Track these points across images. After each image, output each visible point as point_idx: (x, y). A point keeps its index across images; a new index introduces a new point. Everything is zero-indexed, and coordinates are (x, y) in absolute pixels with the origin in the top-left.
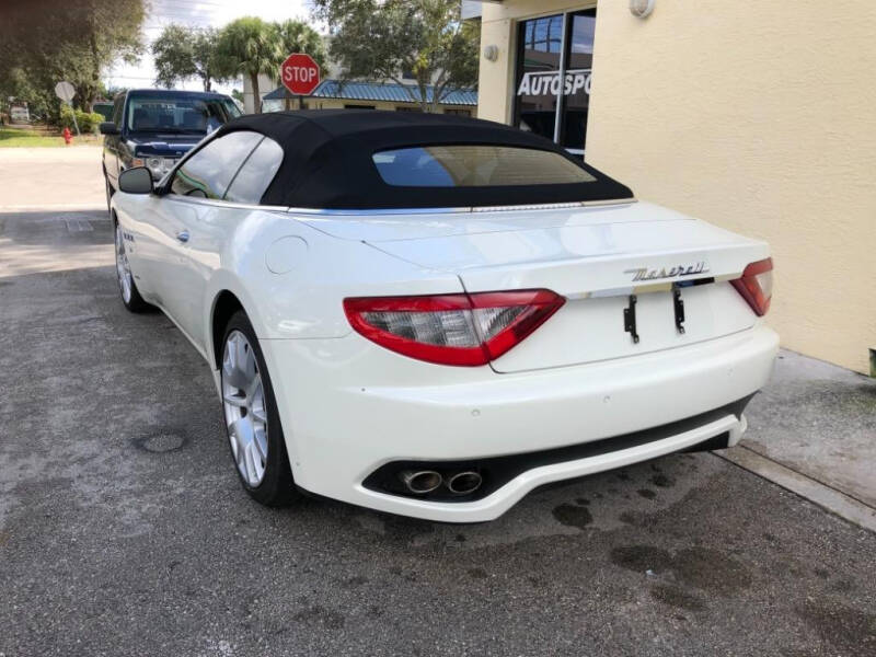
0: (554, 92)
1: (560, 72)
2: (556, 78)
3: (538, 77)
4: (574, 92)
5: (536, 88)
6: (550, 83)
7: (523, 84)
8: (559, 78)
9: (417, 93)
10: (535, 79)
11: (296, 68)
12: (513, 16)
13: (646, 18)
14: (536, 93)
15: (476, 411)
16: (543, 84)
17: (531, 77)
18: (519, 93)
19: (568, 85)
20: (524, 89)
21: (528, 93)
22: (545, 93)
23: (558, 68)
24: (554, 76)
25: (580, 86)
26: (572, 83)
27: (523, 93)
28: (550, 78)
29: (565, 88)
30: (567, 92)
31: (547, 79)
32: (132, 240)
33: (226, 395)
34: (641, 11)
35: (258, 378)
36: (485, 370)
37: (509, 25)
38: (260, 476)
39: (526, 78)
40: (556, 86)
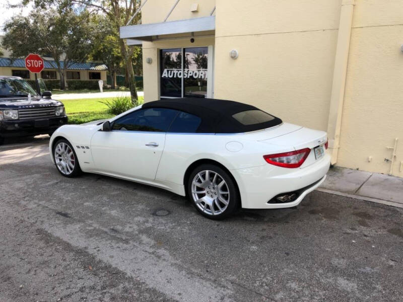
0: (179, 77)
2: (180, 72)
3: (171, 71)
4: (188, 77)
5: (171, 75)
6: (177, 73)
7: (164, 73)
8: (182, 72)
9: (54, 64)
10: (170, 72)
11: (32, 61)
12: (159, 47)
13: (236, 59)
14: (170, 77)
15: (301, 178)
16: (174, 74)
17: (168, 71)
18: (163, 76)
19: (186, 75)
20: (165, 74)
21: (167, 76)
22: (175, 77)
23: (181, 68)
24: (178, 71)
25: (191, 75)
26: (187, 74)
27: (165, 77)
29: (184, 75)
30: (185, 77)
32: (88, 148)
33: (193, 191)
34: (234, 57)
35: (223, 182)
36: (298, 168)
37: (156, 50)
38: (222, 210)
39: (165, 71)
40: (180, 74)
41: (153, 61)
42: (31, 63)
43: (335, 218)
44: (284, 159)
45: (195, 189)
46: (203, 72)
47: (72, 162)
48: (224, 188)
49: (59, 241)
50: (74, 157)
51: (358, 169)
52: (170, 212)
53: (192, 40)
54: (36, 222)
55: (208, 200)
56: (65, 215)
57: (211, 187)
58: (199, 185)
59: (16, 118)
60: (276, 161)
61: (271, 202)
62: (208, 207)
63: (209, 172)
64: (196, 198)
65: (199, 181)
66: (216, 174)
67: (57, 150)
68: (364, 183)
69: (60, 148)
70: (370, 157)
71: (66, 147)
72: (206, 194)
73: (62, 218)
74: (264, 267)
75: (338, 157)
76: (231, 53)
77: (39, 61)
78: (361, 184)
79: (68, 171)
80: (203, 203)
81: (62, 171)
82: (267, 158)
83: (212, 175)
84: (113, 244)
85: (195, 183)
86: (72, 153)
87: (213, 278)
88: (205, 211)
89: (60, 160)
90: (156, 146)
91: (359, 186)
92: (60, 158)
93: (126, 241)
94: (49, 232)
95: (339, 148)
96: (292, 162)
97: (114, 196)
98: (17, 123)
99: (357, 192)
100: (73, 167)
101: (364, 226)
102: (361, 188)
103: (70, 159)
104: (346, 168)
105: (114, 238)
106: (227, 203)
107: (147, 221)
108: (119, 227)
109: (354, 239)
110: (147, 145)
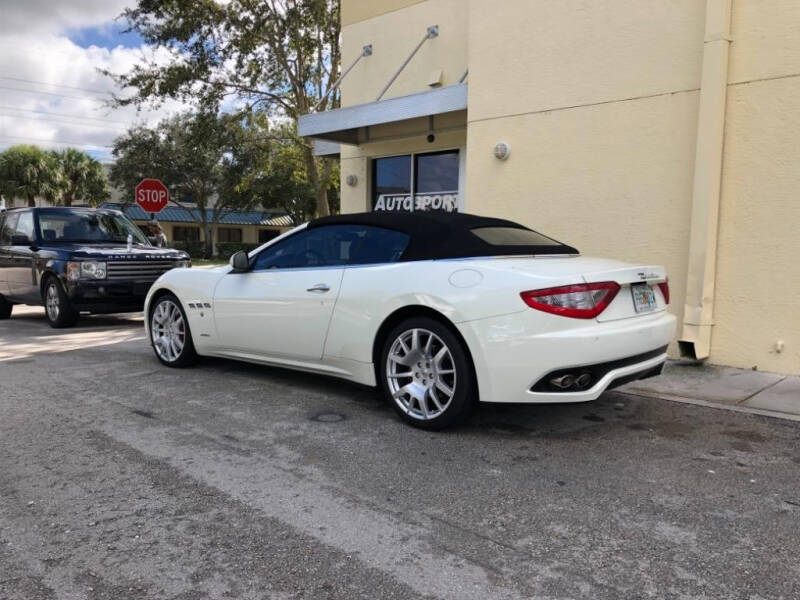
0: (406, 208)
1: (412, 194)
2: (408, 198)
3: (392, 198)
4: (423, 208)
5: (390, 205)
6: (402, 202)
7: (378, 203)
8: (410, 199)
9: (198, 215)
10: (389, 200)
11: (149, 191)
12: (370, 155)
13: (506, 159)
14: (390, 209)
16: (397, 202)
17: (386, 198)
18: (376, 209)
19: (418, 203)
20: (380, 206)
21: (384, 209)
22: (399, 208)
23: (409, 192)
24: (405, 197)
25: (428, 204)
26: (421, 201)
27: (380, 210)
28: (402, 199)
29: (416, 205)
30: (417, 208)
31: (400, 200)
32: (207, 305)
33: (389, 373)
34: (502, 156)
35: (444, 349)
36: (593, 321)
37: (365, 161)
38: (442, 409)
39: (381, 198)
40: (408, 204)
41: (359, 181)
42: (146, 194)
43: (682, 436)
44: (563, 298)
45: (394, 370)
46: (450, 197)
47: (181, 337)
48: (445, 363)
49: (123, 447)
50: (185, 327)
51: (755, 369)
52: (344, 417)
53: (431, 139)
54: (93, 421)
55: (416, 389)
56: (148, 415)
57: (423, 364)
58: (400, 360)
59: (102, 277)
60: (546, 302)
61: (537, 387)
62: (416, 404)
63: (419, 332)
64: (394, 388)
65: (402, 353)
66: (432, 334)
67: (155, 316)
68: (763, 389)
69: (163, 311)
70: (780, 343)
71: (172, 307)
72: (414, 378)
73: (140, 418)
74: (507, 499)
75: (711, 346)
76: (497, 149)
77: (161, 192)
78: (755, 391)
79: (173, 355)
80: (407, 396)
81: (163, 357)
82: (527, 296)
83: (423, 339)
84: (220, 456)
85: (393, 357)
86: (181, 318)
87: (396, 510)
88: (411, 414)
89: (161, 334)
90: (326, 290)
91: (750, 394)
92: (161, 330)
93: (247, 453)
94: (110, 435)
95: (712, 326)
96: (580, 307)
97: (246, 394)
98: (103, 286)
99: (742, 402)
100: (181, 346)
101: (742, 451)
102: (755, 397)
103: (177, 331)
104: (729, 367)
105: (226, 448)
106: (450, 392)
107: (297, 428)
108: (240, 434)
109: (714, 469)
110: (309, 290)
